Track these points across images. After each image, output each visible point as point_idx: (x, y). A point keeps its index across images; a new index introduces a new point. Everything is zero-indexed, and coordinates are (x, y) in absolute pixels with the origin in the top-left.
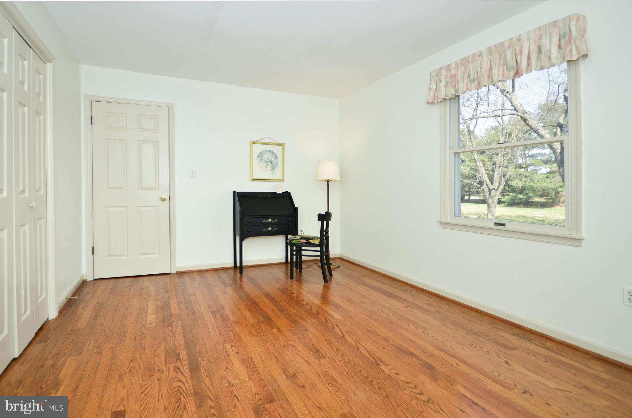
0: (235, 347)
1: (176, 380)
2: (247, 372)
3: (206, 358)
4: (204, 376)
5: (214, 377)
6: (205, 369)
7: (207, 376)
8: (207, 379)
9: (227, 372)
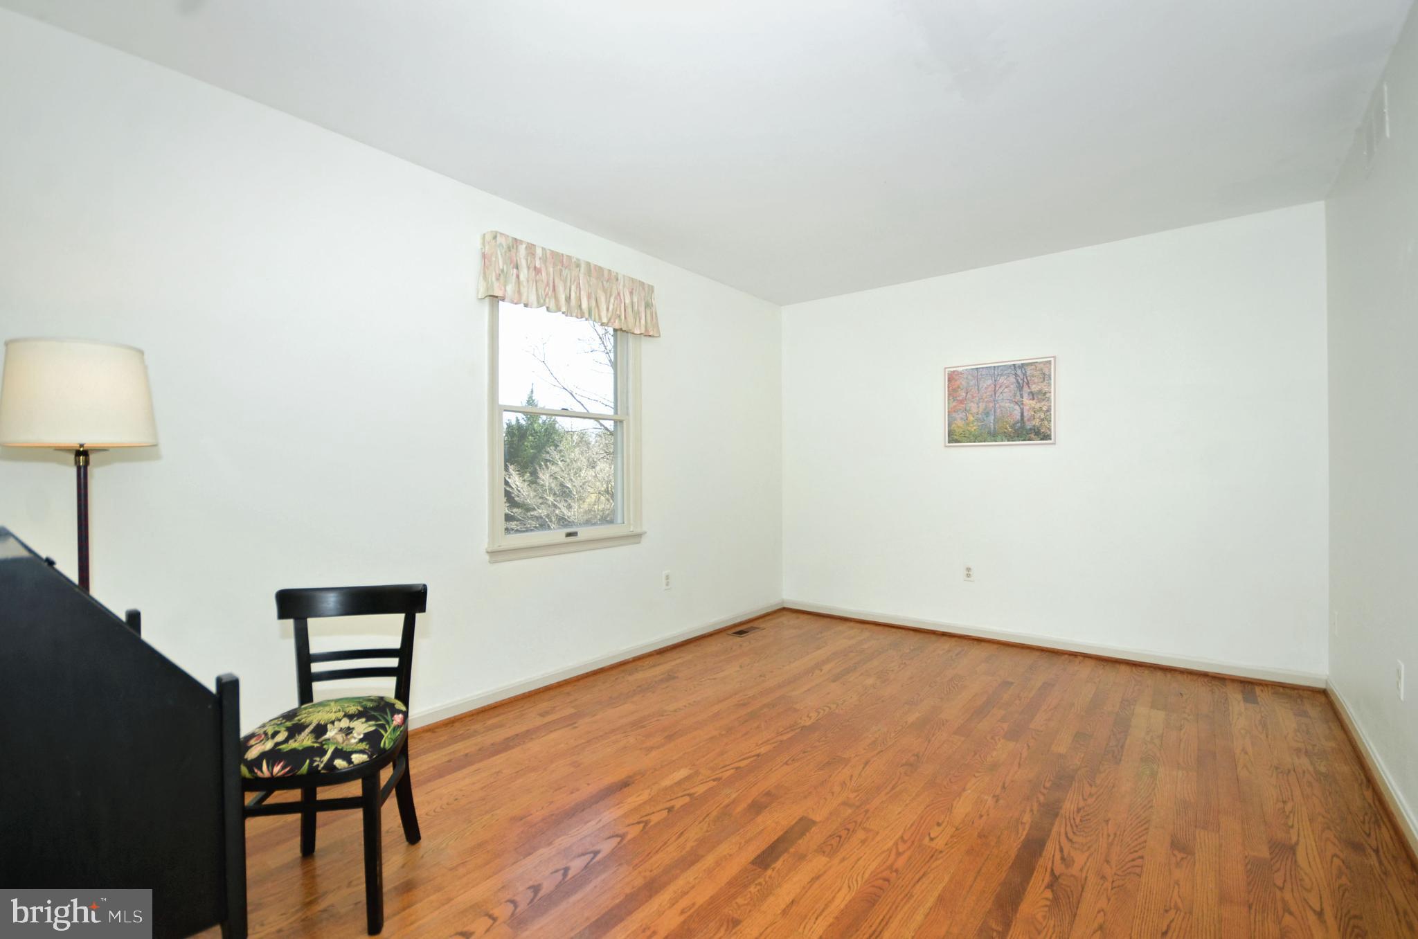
0: (929, 834)
1: (1077, 846)
2: (958, 798)
3: (1001, 849)
4: (1027, 827)
5: (1011, 817)
6: (1018, 833)
7: (1022, 823)
8: (1024, 820)
9: (988, 811)
